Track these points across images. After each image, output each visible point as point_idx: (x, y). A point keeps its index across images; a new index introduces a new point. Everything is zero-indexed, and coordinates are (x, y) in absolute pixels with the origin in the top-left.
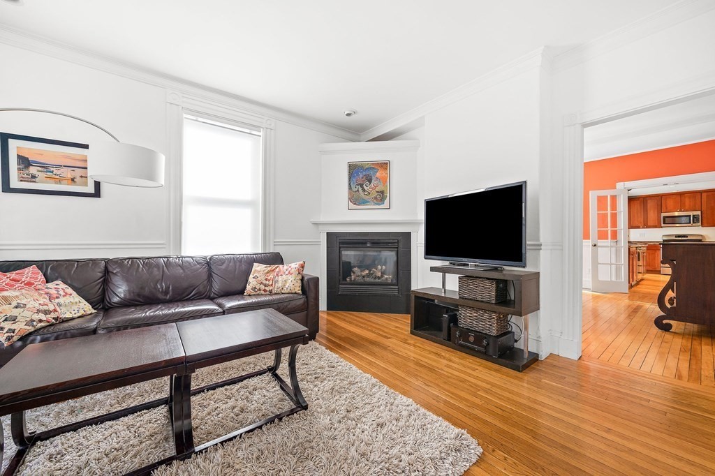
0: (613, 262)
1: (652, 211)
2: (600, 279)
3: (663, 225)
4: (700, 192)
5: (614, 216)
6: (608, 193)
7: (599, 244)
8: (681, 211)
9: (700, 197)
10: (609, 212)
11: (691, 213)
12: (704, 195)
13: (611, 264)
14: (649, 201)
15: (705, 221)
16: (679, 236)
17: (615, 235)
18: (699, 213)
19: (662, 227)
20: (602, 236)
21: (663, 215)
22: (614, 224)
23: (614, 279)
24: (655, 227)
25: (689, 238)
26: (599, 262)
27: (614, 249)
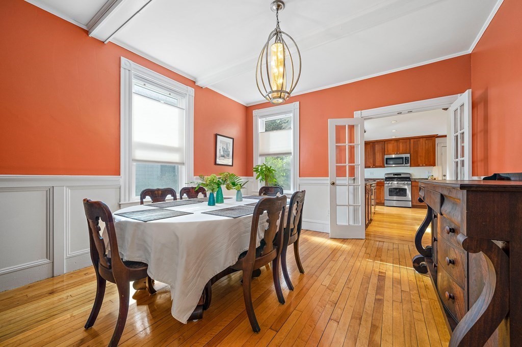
0: (351, 203)
1: (378, 154)
2: (337, 223)
3: (386, 165)
4: (409, 139)
5: (352, 149)
6: (345, 122)
7: (337, 182)
8: (397, 154)
9: (409, 142)
10: (347, 144)
11: (404, 156)
12: (412, 141)
13: (349, 205)
14: (376, 146)
15: (412, 162)
16: (396, 175)
17: (352, 170)
18: (408, 155)
19: (384, 167)
20: (340, 172)
21: (386, 157)
22: (352, 160)
23: (351, 223)
24: (380, 167)
25: (402, 176)
26: (338, 203)
27: (351, 188)
